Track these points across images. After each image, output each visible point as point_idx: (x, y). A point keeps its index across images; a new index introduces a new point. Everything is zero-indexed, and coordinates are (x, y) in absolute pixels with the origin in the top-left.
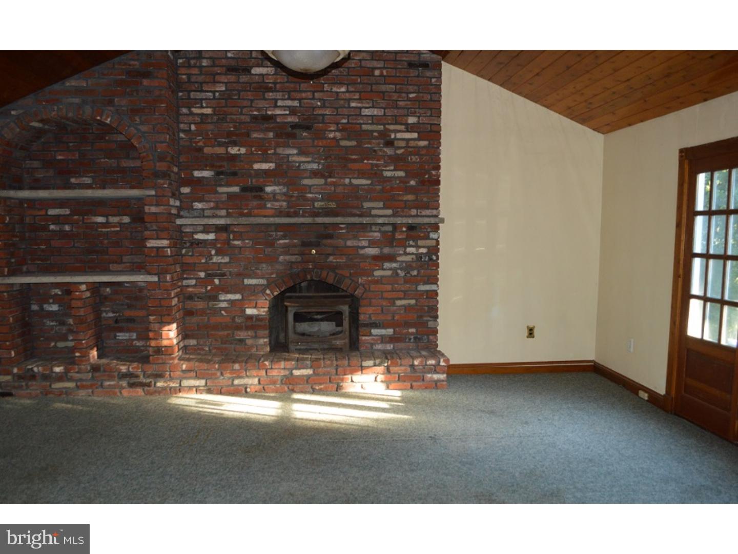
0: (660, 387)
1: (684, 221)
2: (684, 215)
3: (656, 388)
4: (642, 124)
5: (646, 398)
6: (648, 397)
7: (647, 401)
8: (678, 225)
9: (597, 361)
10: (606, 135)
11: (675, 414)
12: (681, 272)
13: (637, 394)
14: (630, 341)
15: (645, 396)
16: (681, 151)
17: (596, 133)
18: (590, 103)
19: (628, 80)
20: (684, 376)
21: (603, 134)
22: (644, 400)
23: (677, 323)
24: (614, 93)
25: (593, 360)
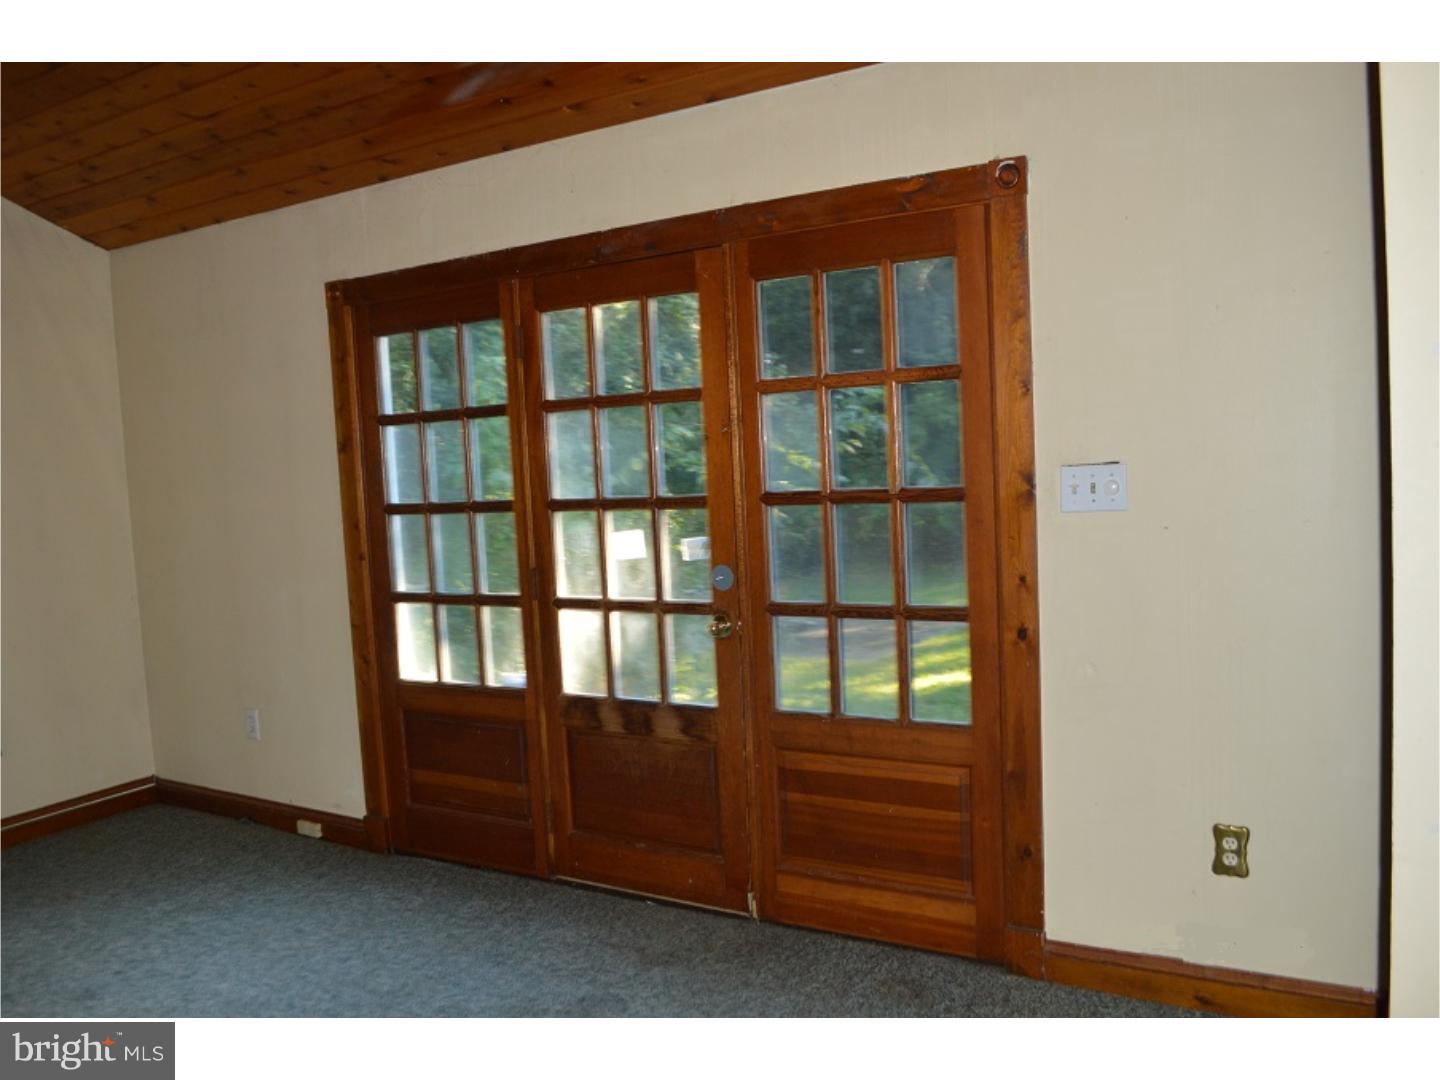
0: (352, 802)
1: (357, 436)
2: (356, 425)
3: (338, 806)
4: (216, 227)
5: (319, 835)
6: (323, 830)
7: (321, 838)
8: (344, 446)
9: (165, 775)
10: (114, 251)
11: (399, 852)
12: (365, 547)
13: (293, 830)
14: (251, 717)
15: (314, 830)
16: (331, 287)
17: (90, 246)
18: (93, 168)
19: (212, 116)
20: (406, 767)
21: (107, 248)
22: (314, 838)
23: (373, 657)
24: (166, 146)
25: (152, 777)
